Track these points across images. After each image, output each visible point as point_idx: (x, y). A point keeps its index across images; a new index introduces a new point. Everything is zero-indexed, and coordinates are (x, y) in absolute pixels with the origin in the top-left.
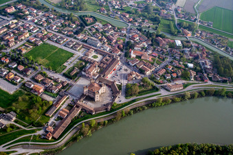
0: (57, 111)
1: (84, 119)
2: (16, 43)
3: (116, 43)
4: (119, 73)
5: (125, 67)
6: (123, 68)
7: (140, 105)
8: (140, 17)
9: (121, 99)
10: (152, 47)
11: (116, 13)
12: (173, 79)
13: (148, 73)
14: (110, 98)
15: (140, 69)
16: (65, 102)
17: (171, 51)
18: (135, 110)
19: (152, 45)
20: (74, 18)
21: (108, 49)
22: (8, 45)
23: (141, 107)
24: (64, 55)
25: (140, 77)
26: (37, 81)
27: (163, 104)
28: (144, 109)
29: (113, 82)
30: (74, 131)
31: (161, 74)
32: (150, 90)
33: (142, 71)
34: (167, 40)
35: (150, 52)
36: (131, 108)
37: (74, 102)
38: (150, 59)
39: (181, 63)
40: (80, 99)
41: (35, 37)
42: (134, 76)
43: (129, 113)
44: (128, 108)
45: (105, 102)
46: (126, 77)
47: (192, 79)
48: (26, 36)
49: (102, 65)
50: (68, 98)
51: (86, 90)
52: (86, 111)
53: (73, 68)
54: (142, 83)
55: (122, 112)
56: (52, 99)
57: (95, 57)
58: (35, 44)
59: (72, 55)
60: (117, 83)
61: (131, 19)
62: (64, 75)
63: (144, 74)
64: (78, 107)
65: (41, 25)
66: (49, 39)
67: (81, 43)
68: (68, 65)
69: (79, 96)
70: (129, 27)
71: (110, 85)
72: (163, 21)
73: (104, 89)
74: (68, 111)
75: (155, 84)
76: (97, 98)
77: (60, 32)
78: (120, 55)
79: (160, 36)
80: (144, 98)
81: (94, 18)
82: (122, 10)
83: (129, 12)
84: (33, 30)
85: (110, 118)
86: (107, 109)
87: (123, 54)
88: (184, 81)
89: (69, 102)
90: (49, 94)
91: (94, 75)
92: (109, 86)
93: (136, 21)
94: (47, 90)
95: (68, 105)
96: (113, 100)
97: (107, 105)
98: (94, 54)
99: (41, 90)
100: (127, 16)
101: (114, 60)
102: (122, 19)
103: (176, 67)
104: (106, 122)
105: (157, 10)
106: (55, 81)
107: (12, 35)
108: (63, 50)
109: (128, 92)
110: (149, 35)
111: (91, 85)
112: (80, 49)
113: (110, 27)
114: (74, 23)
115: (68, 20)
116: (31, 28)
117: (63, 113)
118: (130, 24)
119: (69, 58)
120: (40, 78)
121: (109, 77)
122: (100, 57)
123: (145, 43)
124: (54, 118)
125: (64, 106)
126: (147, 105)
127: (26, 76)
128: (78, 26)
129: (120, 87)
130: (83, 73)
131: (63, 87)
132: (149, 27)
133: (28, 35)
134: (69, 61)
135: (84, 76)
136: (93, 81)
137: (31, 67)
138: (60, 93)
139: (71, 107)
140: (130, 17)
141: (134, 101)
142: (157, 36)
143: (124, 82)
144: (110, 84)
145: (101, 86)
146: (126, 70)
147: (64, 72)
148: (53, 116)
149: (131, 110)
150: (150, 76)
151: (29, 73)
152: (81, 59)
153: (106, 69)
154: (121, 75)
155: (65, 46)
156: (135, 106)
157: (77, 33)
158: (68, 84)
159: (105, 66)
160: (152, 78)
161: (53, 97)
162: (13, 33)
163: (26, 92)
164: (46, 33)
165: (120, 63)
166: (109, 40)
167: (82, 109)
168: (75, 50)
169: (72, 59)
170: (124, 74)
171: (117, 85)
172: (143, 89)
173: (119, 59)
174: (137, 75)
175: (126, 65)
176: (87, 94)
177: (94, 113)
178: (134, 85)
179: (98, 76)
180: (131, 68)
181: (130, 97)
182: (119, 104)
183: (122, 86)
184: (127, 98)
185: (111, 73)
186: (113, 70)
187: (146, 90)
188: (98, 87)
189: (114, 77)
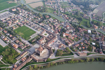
0: (21, 58)
1: (32, 64)
2: (12, 24)
3: (57, 29)
4: (55, 43)
5: (59, 41)
8: (72, 17)
10: (75, 33)
11: (61, 14)
12: (82, 50)
13: (70, 45)
14: (47, 56)
16: (26, 54)
17: (85, 35)
18: (58, 63)
19: (75, 31)
20: (40, 15)
21: (53, 31)
22: (8, 25)
23: (62, 62)
24: (31, 32)
26: (16, 43)
27: (74, 62)
29: (51, 48)
30: (26, 69)
31: (76, 46)
32: (69, 54)
33: (67, 44)
34: (83, 29)
35: (74, 35)
36: (56, 62)
37: (30, 55)
38: (73, 38)
39: (89, 42)
40: (33, 54)
41: (21, 22)
42: (62, 46)
43: (55, 64)
45: (45, 57)
46: (58, 46)
47: (93, 51)
48: (17, 22)
50: (28, 53)
51: (36, 50)
53: (34, 39)
54: (65, 50)
55: (51, 63)
56: (20, 52)
57: (46, 34)
58: (20, 26)
59: (35, 32)
61: (68, 18)
64: (31, 57)
65: (25, 17)
66: (27, 24)
67: (41, 27)
68: (32, 37)
69: (33, 52)
70: (66, 22)
71: (49, 49)
72: (84, 20)
74: (26, 59)
75: (72, 51)
76: (41, 54)
77: (32, 21)
78: (58, 35)
79: (81, 27)
80: (65, 58)
81: (50, 16)
82: (64, 13)
83: (67, 15)
84: (20, 19)
85: (45, 65)
86: (44, 61)
87: (59, 34)
88: (88, 52)
89: (28, 54)
90: (20, 49)
91: (43, 43)
93: (70, 19)
94: (19, 48)
95: (27, 56)
96: (49, 57)
97: (45, 59)
99: (17, 47)
100: (66, 16)
101: (54, 37)
102: (63, 17)
103: (86, 44)
104: (42, 67)
105: (82, 14)
106: (24, 44)
107: (11, 21)
108: (31, 30)
109: (57, 54)
110: (75, 26)
112: (39, 30)
113: (57, 21)
114: (40, 17)
115: (37, 16)
116: (20, 18)
117: (23, 59)
118: (66, 20)
120: (18, 42)
121: (50, 45)
122: (48, 35)
123: (72, 30)
124: (19, 61)
125: (25, 56)
126: (65, 62)
127: (12, 40)
128: (41, 19)
131: (27, 47)
132: (76, 22)
133: (18, 21)
134: (33, 35)
135: (38, 43)
136: (40, 46)
137: (15, 36)
138: (25, 50)
139: (28, 57)
140: (67, 17)
141: (59, 58)
142: (79, 27)
143: (57, 48)
145: (44, 49)
147: (29, 40)
148: (18, 60)
151: (13, 39)
152: (39, 35)
153: (49, 41)
155: (33, 28)
156: (58, 61)
157: (40, 22)
158: (29, 46)
159: (49, 39)
160: (71, 48)
161: (21, 51)
162: (12, 20)
163: (10, 47)
164: (26, 21)
165: (57, 39)
166: (54, 27)
167: (33, 59)
168: (37, 30)
169: (35, 34)
170: (58, 44)
171: (53, 49)
172: (65, 53)
173: (57, 37)
174: (64, 46)
175: (60, 40)
176: (37, 52)
177: (37, 62)
178: (61, 50)
179: (44, 44)
180: (62, 42)
181: (58, 56)
182: (51, 59)
183: (55, 50)
184: (56, 56)
185: (51, 43)
186: (53, 42)
187: (67, 54)
188: (42, 49)
189: (52, 45)
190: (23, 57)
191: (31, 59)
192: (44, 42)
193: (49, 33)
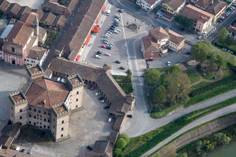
4: (111, 39)
5: (125, 18)
6: (122, 23)
7: (204, 132)
9: (137, 122)
13: (207, 27)
14: (101, 124)
15: (178, 19)
23: (211, 138)
25: (182, 46)
28: (219, 145)
29: (102, 72)
32: (225, 81)
33: (185, 24)
36: (177, 145)
40: (1, 140)
42: (163, 42)
45: (90, 138)
46: (139, 49)
49: (50, 19)
51: (21, 107)
54: (193, 63)
60: (113, 72)
71: (96, 82)
73: (78, 97)
76: (63, 128)
91: (34, 55)
92: (90, 86)
111: (34, 89)
121: (83, 55)
126: (229, 131)
129: (126, 82)
136: (36, 75)
141: (181, 122)
143: (137, 67)
144: (93, 79)
145: (68, 87)
146: (133, 27)
149: (180, 151)
153: (70, 29)
154: (120, 43)
156: (187, 140)
159: (61, 21)
160: (223, 43)
165: (108, 7)
170: (130, 41)
172: (201, 80)
174: (174, 39)
175: (129, 11)
178: (169, 70)
180: (149, 19)
181: (167, 113)
182: (137, 139)
183: (132, 79)
184: (156, 114)
185: (88, 41)
186: (92, 32)
187: (212, 81)
188: (59, 93)
189: (98, 53)
192: (36, 43)
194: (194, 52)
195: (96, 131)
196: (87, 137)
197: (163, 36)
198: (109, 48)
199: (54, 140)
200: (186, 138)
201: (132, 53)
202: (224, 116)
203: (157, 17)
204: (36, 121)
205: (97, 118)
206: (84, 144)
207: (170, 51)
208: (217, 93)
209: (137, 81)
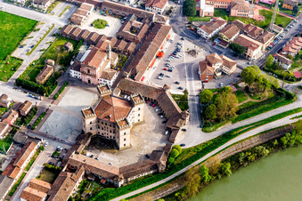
0: (16, 188)
4: (173, 63)
5: (187, 45)
6: (184, 49)
7: (247, 145)
9: (190, 135)
13: (257, 54)
14: (160, 136)
15: (231, 46)
16: (33, 160)
18: (236, 161)
23: (253, 150)
24: (7, 27)
25: (234, 69)
28: (259, 156)
29: (162, 91)
32: (269, 100)
33: (237, 51)
38: (255, 13)
40: (75, 146)
42: (217, 66)
44: (216, 157)
45: (149, 148)
46: (196, 72)
49: (123, 44)
50: (41, 149)
51: (90, 120)
52: (97, 180)
53: (42, 63)
54: (242, 85)
55: (201, 171)
57: (99, 24)
59: (33, 25)
60: (172, 91)
62: (20, 84)
63: (245, 57)
64: (73, 170)
68: (27, 55)
69: (71, 140)
71: (157, 100)
73: (141, 112)
74: (48, 186)
75: (280, 83)
76: (125, 138)
78: (168, 13)
85: (169, 191)
86: (155, 167)
87: (177, 7)
89: (44, 158)
91: (106, 76)
92: (152, 103)
95: (46, 169)
97: (153, 155)
98: (94, 16)
109: (207, 112)
111: (103, 104)
112: (52, 6)
117: (35, 192)
119: (25, 35)
121: (148, 76)
122: (113, 25)
125: (34, 172)
126: (268, 144)
129: (183, 101)
130: (73, 73)
131: (23, 119)
134: (27, 42)
135: (77, 83)
136: (105, 93)
138: (17, 137)
141: (228, 136)
143: (193, 87)
144: (154, 97)
145: (131, 104)
146: (193, 53)
147: (17, 75)
149: (225, 161)
150: (261, 60)
152: (60, 35)
153: (138, 54)
154: (181, 67)
156: (232, 151)
158: (34, 110)
159: (132, 47)
160: (269, 68)
165: (172, 35)
167: (86, 176)
168: (40, 10)
169: (35, 36)
170: (189, 65)
171: (174, 96)
172: (248, 100)
173: (167, 23)
174: (227, 64)
175: (190, 39)
176: (94, 132)
177: (121, 183)
178: (221, 90)
179: (116, 76)
180: (207, 46)
181: (217, 128)
182: (189, 150)
183: (189, 97)
184: (207, 129)
185: (153, 64)
186: (157, 57)
187: (258, 101)
188: (123, 109)
189: (161, 75)
190: (26, 180)
191: (81, 179)
192: (109, 66)
193: (114, 15)
194: (244, 76)
195: (155, 142)
196: (146, 147)
197: (217, 61)
198: (170, 71)
199: (118, 148)
200: (231, 150)
201: (190, 75)
202: (265, 132)
203: (214, 44)
204: (103, 131)
205: (155, 131)
206: (143, 153)
207: (223, 74)
208: (261, 111)
209: (193, 100)
